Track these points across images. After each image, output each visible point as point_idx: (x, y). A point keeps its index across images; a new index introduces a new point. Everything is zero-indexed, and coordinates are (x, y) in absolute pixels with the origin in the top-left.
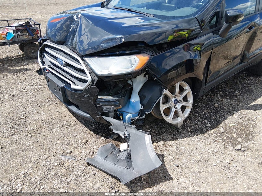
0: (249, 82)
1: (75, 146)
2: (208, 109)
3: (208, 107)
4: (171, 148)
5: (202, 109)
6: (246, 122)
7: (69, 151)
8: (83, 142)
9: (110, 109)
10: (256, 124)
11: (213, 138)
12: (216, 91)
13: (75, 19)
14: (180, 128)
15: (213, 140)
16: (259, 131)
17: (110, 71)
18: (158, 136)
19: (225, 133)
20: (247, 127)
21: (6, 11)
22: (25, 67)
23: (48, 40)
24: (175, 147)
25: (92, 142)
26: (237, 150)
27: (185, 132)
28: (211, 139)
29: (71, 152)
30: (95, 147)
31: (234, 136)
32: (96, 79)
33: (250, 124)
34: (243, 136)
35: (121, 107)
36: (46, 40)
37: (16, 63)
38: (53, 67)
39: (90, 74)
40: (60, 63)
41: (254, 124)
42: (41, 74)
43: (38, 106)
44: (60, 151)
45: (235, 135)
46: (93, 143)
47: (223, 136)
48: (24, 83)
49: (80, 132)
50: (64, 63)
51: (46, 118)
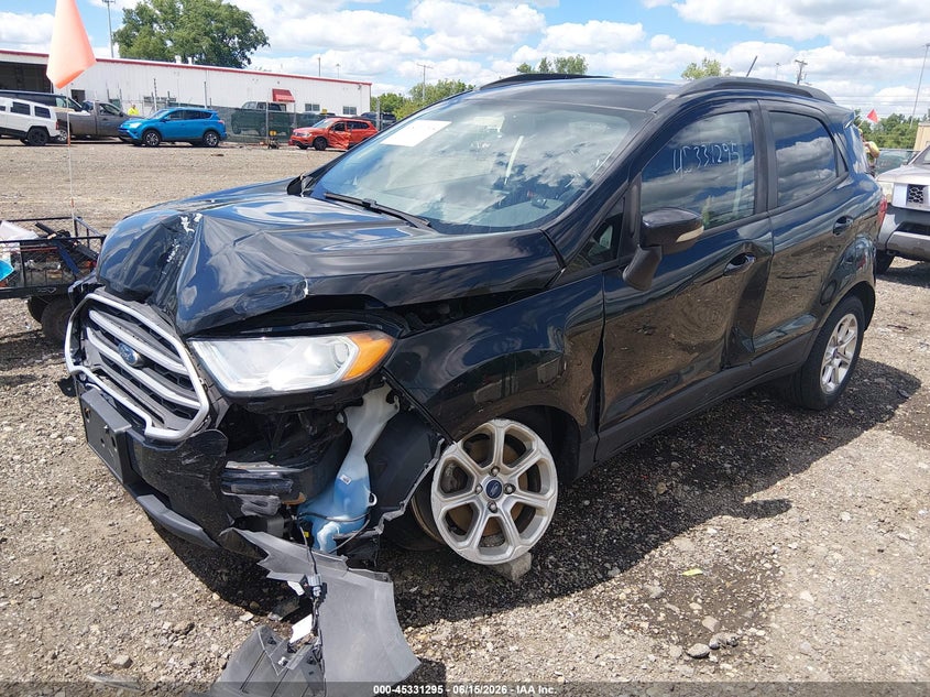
0: (776, 430)
1: (147, 641)
2: (624, 519)
3: (625, 512)
4: (473, 651)
5: (603, 517)
6: (741, 563)
7: (121, 659)
8: (176, 628)
9: (264, 504)
10: (775, 569)
11: (622, 616)
12: (660, 459)
13: (185, 228)
14: (518, 582)
15: (619, 624)
16: (779, 595)
17: (267, 382)
18: (440, 608)
19: (665, 600)
20: (741, 580)
21: (16, 186)
22: (27, 372)
23: (101, 286)
24: (490, 646)
25: (208, 629)
26: (696, 657)
27: (531, 595)
28: (615, 619)
29: (129, 663)
30: (214, 647)
31: (692, 611)
32: (223, 406)
33: (753, 571)
34: (722, 612)
35: (302, 497)
36: (97, 286)
37: (9, 360)
38: (106, 369)
39: (206, 391)
40: (124, 359)
41: (768, 572)
42: (71, 394)
43: (52, 503)
44: (92, 657)
45: (696, 607)
46: (209, 635)
47: (657, 611)
48: (22, 426)
49: (174, 595)
50: (136, 356)
51: (68, 547)
